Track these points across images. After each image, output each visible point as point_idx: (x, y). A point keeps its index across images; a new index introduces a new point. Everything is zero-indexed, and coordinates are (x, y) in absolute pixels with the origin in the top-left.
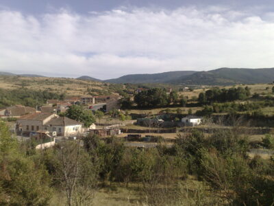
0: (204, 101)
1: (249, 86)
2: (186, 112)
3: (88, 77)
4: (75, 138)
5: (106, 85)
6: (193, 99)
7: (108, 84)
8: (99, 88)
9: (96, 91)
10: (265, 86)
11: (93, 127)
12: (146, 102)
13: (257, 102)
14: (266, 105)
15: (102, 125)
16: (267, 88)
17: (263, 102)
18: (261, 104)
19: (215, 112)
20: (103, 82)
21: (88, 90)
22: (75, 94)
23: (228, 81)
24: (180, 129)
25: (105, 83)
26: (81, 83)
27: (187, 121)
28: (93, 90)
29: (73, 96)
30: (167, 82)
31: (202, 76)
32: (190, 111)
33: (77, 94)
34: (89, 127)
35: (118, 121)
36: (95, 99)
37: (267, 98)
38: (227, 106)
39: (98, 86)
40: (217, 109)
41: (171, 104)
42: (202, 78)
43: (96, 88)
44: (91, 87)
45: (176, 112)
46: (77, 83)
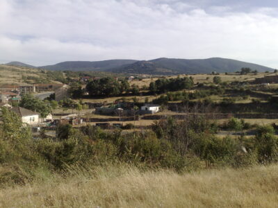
0: (155, 90)
1: (193, 76)
2: (143, 101)
3: (19, 63)
4: (39, 128)
5: (43, 72)
6: (144, 88)
7: (46, 71)
8: (35, 76)
9: (33, 78)
10: (205, 76)
11: (50, 117)
12: (98, 92)
13: (203, 91)
14: (211, 94)
15: (57, 115)
16: (207, 78)
17: (208, 91)
18: (207, 93)
19: (170, 100)
20: (39, 68)
21: (23, 78)
22: (8, 82)
23: (167, 71)
24: (142, 116)
25: (41, 70)
26: (13, 70)
27: (146, 109)
28: (29, 78)
29: (7, 84)
30: (108, 70)
31: (143, 65)
32: (147, 100)
33: (10, 82)
34: (46, 117)
35: (75, 111)
36: (36, 88)
37: (211, 87)
38: (179, 95)
39: (34, 73)
40: (172, 98)
41: (124, 92)
42: (143, 68)
43: (32, 75)
44: (26, 75)
45: (132, 101)
46: (8, 69)
